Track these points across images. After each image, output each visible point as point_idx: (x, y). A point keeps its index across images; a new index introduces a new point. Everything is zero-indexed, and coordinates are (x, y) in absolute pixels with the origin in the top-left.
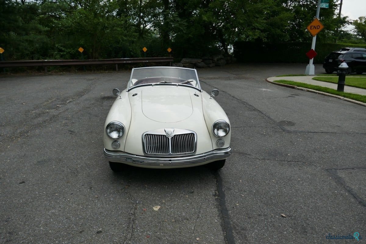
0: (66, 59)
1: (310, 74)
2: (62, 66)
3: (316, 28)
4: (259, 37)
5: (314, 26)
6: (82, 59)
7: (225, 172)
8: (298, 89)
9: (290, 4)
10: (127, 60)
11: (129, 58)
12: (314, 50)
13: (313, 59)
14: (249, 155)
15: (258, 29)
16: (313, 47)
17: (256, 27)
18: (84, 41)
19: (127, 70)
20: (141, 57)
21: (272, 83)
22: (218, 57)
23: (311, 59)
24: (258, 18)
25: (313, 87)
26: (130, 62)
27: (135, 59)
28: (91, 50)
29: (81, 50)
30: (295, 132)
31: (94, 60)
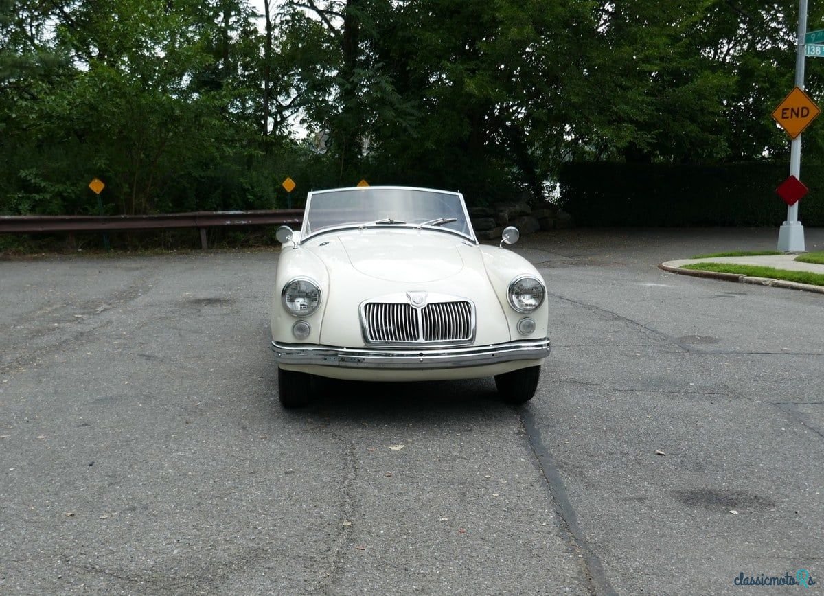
0: (50, 214)
1: (792, 248)
2: (35, 236)
3: (797, 115)
4: (632, 144)
5: (793, 110)
6: (98, 215)
7: (539, 407)
8: (750, 282)
9: (729, 50)
10: (234, 216)
11: (241, 210)
12: (798, 178)
13: (796, 204)
14: (597, 384)
15: (631, 121)
16: (795, 171)
17: (622, 114)
18: (107, 159)
19: (234, 247)
20: (276, 208)
21: (674, 271)
22: (512, 209)
23: (792, 204)
24: (626, 88)
25: (790, 274)
26: (243, 222)
27: (259, 212)
28: (126, 189)
29: (97, 186)
30: (717, 353)
31: (133, 216)
